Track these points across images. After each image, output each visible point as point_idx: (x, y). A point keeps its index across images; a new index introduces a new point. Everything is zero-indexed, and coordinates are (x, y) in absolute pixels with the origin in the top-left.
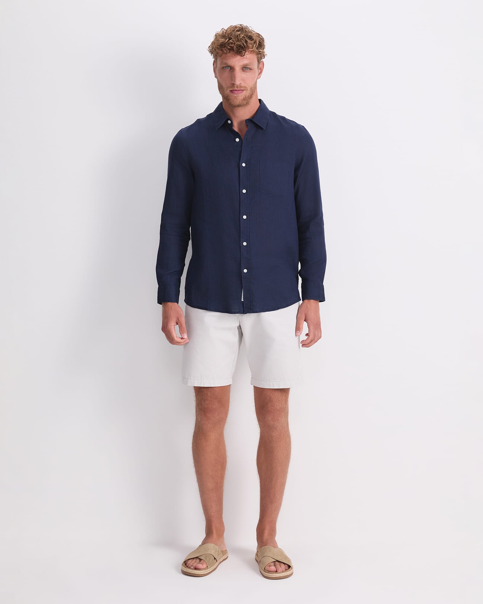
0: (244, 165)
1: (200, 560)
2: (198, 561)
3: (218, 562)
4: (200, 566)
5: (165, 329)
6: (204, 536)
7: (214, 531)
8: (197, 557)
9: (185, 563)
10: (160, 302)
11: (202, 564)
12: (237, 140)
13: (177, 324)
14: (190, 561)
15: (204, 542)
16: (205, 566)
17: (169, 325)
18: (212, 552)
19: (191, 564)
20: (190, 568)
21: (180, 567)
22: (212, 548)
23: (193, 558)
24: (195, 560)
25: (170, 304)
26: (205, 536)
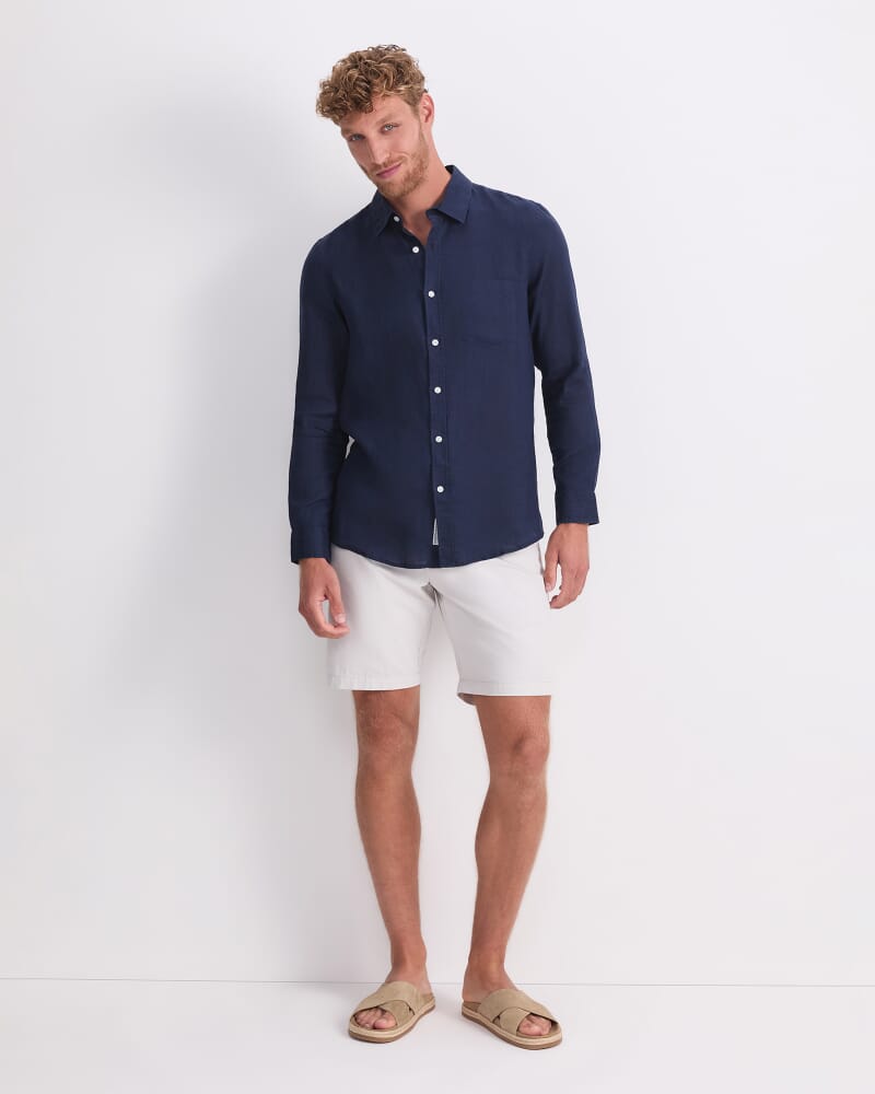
0: (431, 294)
1: (384, 1011)
2: (379, 1013)
3: (417, 1016)
4: (383, 1023)
5: (305, 609)
6: (388, 968)
7: (408, 958)
8: (377, 1007)
9: (355, 1017)
10: (295, 559)
11: (388, 1020)
12: (416, 250)
13: (326, 597)
14: (364, 1013)
15: (390, 980)
16: (391, 1023)
17: (311, 600)
18: (405, 997)
19: (366, 1019)
20: (363, 1026)
21: (347, 1024)
22: (404, 990)
23: (371, 1009)
24: (372, 1012)
25: (312, 561)
26: (391, 968)
